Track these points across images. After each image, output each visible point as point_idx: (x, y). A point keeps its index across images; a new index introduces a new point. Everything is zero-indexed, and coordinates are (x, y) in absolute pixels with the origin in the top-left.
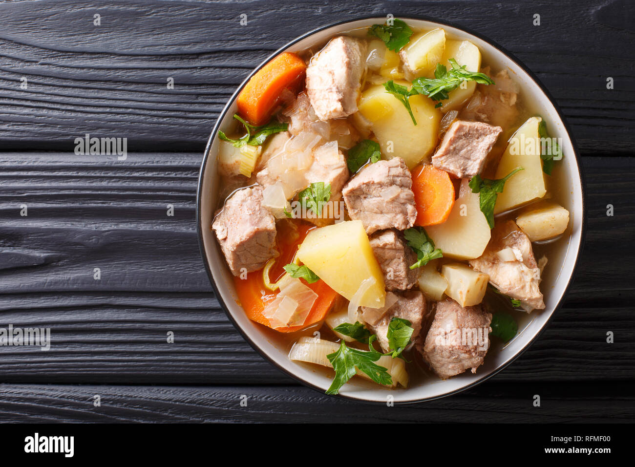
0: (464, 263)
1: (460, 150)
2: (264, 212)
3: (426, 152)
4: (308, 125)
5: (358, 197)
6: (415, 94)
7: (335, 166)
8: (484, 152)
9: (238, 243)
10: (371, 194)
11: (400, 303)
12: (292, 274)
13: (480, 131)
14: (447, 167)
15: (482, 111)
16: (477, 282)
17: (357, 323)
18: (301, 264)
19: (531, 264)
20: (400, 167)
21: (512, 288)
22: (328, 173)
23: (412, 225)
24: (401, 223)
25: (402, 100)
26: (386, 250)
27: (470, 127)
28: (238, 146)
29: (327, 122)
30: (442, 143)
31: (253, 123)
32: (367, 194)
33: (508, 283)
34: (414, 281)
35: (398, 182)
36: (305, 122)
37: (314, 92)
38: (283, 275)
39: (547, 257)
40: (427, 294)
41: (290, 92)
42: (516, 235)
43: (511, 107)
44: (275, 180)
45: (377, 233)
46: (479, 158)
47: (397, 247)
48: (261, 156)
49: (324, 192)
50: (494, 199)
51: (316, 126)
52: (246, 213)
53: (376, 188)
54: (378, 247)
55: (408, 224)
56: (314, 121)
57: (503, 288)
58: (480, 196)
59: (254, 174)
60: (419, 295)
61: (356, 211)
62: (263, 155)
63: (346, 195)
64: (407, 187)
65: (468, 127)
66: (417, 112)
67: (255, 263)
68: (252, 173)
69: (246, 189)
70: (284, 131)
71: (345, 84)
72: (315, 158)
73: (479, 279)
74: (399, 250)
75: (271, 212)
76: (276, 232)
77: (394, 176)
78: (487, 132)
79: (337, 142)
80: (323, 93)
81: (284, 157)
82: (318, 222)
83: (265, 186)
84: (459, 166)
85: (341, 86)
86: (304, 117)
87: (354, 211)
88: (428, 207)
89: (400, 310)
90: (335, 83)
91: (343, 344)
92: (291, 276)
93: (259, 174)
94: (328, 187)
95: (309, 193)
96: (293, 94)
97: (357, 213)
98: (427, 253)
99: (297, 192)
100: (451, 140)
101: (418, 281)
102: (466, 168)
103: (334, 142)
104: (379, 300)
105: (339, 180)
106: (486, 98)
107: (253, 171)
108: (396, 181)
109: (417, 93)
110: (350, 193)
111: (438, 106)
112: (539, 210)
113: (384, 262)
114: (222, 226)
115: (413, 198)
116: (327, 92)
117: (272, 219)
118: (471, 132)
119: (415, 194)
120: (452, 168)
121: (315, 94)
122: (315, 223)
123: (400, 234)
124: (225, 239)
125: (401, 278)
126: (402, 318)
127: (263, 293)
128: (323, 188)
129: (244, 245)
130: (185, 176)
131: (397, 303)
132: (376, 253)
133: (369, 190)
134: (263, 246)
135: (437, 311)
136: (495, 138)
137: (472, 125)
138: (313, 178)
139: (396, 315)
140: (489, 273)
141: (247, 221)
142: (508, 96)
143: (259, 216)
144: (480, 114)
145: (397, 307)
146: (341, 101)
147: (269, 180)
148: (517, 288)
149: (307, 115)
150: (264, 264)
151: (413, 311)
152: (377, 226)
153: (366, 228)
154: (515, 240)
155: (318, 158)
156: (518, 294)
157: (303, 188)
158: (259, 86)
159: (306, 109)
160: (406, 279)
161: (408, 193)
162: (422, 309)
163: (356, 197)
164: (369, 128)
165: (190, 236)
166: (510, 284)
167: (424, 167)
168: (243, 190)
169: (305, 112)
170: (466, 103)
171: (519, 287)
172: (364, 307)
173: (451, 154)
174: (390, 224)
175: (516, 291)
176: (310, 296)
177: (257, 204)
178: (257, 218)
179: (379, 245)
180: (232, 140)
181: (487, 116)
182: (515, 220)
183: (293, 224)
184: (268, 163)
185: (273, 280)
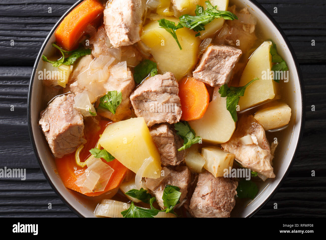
0: (218, 146)
1: (212, 67)
2: (75, 112)
3: (189, 68)
4: (105, 50)
5: (141, 101)
6: (180, 28)
7: (125, 80)
8: (229, 68)
9: (58, 134)
10: (150, 99)
11: (173, 174)
12: (96, 155)
13: (226, 54)
14: (203, 79)
15: (229, 38)
16: (225, 160)
17: (142, 189)
18: (102, 148)
19: (265, 146)
20: (170, 80)
21: (251, 163)
22: (120, 84)
23: (178, 121)
24: (171, 119)
25: (171, 33)
26: (161, 138)
27: (219, 51)
28: (56, 66)
29: (118, 49)
30: (200, 61)
31: (66, 49)
32: (147, 99)
33: (247, 160)
34: (182, 159)
35: (169, 91)
36: (103, 48)
37: (109, 27)
38: (89, 156)
40: (191, 168)
41: (92, 27)
42: (254, 126)
43: (251, 34)
44: (83, 90)
45: (154, 126)
46: (226, 73)
47: (169, 136)
48: (72, 72)
49: (117, 97)
50: (237, 101)
51: (111, 51)
52: (63, 113)
53: (153, 95)
54: (156, 136)
55: (176, 119)
56: (110, 47)
57: (244, 163)
58: (227, 99)
59: (68, 85)
60: (186, 169)
61: (140, 111)
62: (74, 72)
63: (133, 100)
64: (175, 94)
65: (218, 51)
66: (182, 40)
67: (70, 147)
68: (66, 85)
69: (62, 96)
70: (89, 54)
71: (130, 22)
72: (111, 74)
73: (227, 158)
74: (170, 137)
75: (80, 112)
76: (84, 126)
77: (166, 86)
78: (231, 54)
79: (126, 62)
80: (115, 28)
81: (89, 73)
82: (113, 118)
83: (75, 93)
84: (212, 78)
85: (128, 23)
86: (102, 45)
87: (138, 111)
88: (190, 107)
89: (172, 180)
90: (124, 21)
91: (132, 204)
92: (95, 157)
93: (71, 85)
94: (120, 94)
95: (107, 98)
96: (95, 28)
97: (141, 112)
98: (191, 140)
99: (99, 97)
100: (205, 60)
101: (185, 159)
102: (217, 80)
103: (124, 62)
104: (156, 173)
105: (128, 89)
106: (232, 29)
107: (67, 83)
108: (167, 90)
109: (182, 27)
110: (135, 98)
111: (198, 35)
112: (271, 108)
113: (160, 146)
114: (46, 122)
115: (179, 102)
116: (118, 27)
117: (81, 118)
118: (220, 54)
119: (180, 99)
120: (207, 80)
121: (109, 29)
122: (111, 119)
123: (171, 127)
124: (48, 131)
125: (172, 157)
126: (173, 185)
127: (75, 169)
128: (117, 95)
129: (61, 135)
130: (18, 84)
131: (170, 175)
132: (154, 140)
133: (148, 96)
134: (75, 136)
135: (198, 180)
136: (237, 58)
137: (220, 49)
138: (109, 88)
139: (169, 183)
140: (235, 153)
141: (63, 118)
142: (248, 26)
143: (71, 115)
144: (228, 41)
145: (170, 178)
146: (129, 34)
147: (78, 90)
148: (254, 163)
149: (104, 43)
150: (76, 148)
151: (181, 181)
152: (155, 121)
153: (147, 122)
154: (253, 129)
155: (113, 74)
156: (255, 168)
157: (102, 95)
158: (70, 24)
159: (103, 39)
160: (176, 158)
161: (177, 97)
162: (187, 179)
163: (139, 101)
164: (148, 52)
165: (23, 127)
166: (249, 161)
167: (188, 79)
168: (60, 96)
169: (103, 41)
170: (218, 33)
171: (256, 163)
172: (147, 178)
173: (206, 70)
174: (164, 120)
175: (253, 165)
176: (109, 171)
177: (70, 107)
178: (70, 116)
179: (157, 134)
180: (52, 62)
181: (233, 41)
182: (254, 115)
183: (96, 120)
184: (78, 77)
185: (82, 160)
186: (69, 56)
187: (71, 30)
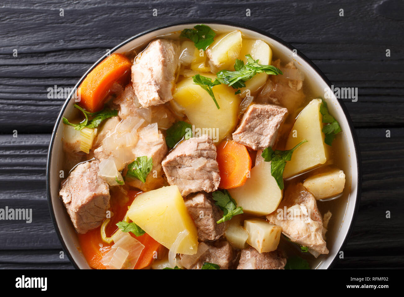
0: (262, 218)
1: (254, 128)
2: (100, 181)
3: (228, 130)
4: (134, 111)
5: (175, 167)
6: (217, 85)
7: (156, 143)
8: (273, 128)
9: (80, 205)
10: (184, 165)
11: (211, 251)
12: (123, 229)
13: (270, 112)
14: (244, 141)
15: (273, 95)
16: (271, 233)
17: (176, 267)
18: (130, 221)
19: (316, 218)
20: (207, 143)
21: (300, 237)
22: (150, 149)
23: (216, 188)
24: (208, 187)
25: (207, 90)
26: (198, 209)
27: (261, 109)
28: (78, 129)
29: (148, 109)
30: (241, 122)
31: (90, 110)
32: (181, 165)
33: (296, 233)
34: (222, 233)
35: (205, 155)
36: (131, 108)
37: (137, 85)
38: (116, 231)
39: (331, 211)
40: (233, 244)
41: (119, 85)
42: (304, 195)
43: (299, 91)
44: (109, 155)
45: (190, 196)
46: (270, 134)
47: (206, 206)
48: (97, 136)
49: (147, 164)
50: (283, 166)
51: (139, 112)
52: (86, 182)
53: (187, 159)
54: (191, 207)
55: (214, 187)
56: (138, 107)
57: (293, 237)
58: (272, 163)
59: (91, 151)
60: (226, 244)
61: (173, 178)
62: (99, 136)
63: (165, 166)
64: (212, 158)
65: (260, 109)
66: (219, 98)
67: (94, 221)
68: (90, 150)
69: (86, 162)
70: (115, 116)
71: (161, 78)
72: (140, 137)
73: (272, 231)
74: (208, 208)
75: (105, 180)
76: (110, 196)
77: (201, 150)
78: (275, 113)
79: (157, 124)
80: (144, 85)
81: (115, 137)
82: (143, 188)
83: (100, 160)
84: (254, 141)
85: (158, 80)
86: (130, 105)
87: (171, 178)
88: (230, 174)
89: (211, 257)
90: (153, 78)
92: (122, 231)
93: (96, 151)
94: (150, 160)
95: (136, 165)
96: (122, 87)
97: (174, 180)
98: (231, 210)
99: (127, 164)
100: (246, 120)
101: (225, 233)
102: (260, 142)
103: (154, 124)
104: (192, 249)
105: (160, 154)
106: (277, 85)
107: (91, 148)
108: (203, 154)
109: (220, 83)
110: (167, 164)
111: (238, 93)
112: (323, 174)
113: (197, 219)
114: (67, 193)
115: (217, 167)
116: (147, 85)
117: (107, 187)
118: (263, 113)
119: (219, 164)
120: (248, 142)
121: (138, 87)
122: (141, 189)
123: (208, 196)
124: (70, 203)
125: (210, 231)
126: (212, 263)
127: (101, 245)
128: (147, 159)
129: (84, 207)
130: (37, 153)
131: (208, 251)
132: (190, 211)
133: (182, 162)
134: (100, 208)
135: (241, 257)
136: (281, 118)
137: (263, 108)
138: (138, 153)
139: (207, 260)
140: (282, 226)
141: (87, 188)
142: (295, 83)
143: (96, 184)
144: (272, 99)
145: (208, 255)
146: (159, 92)
147: (104, 156)
148: (304, 237)
149: (132, 103)
150: (101, 222)
151: (221, 257)
152: (190, 190)
153: (181, 192)
154: (303, 198)
155: (142, 137)
156: (305, 242)
157: (131, 161)
158: (94, 82)
159: (131, 98)
160: (214, 231)
161: (214, 162)
162: (228, 255)
163: (172, 167)
164: (182, 112)
165: (42, 202)
166: (298, 234)
167: (227, 142)
168: (84, 163)
169: (131, 100)
170: (260, 90)
171: (306, 236)
172: (182, 255)
173: (247, 131)
174: (200, 188)
175: (303, 239)
176: (138, 247)
177: (94, 175)
178: (94, 185)
179: (192, 205)
180: (73, 125)
181: (278, 99)
182: (303, 183)
183: (124, 190)
184: (103, 142)
185: (109, 235)
186: (93, 118)
187: (94, 88)
